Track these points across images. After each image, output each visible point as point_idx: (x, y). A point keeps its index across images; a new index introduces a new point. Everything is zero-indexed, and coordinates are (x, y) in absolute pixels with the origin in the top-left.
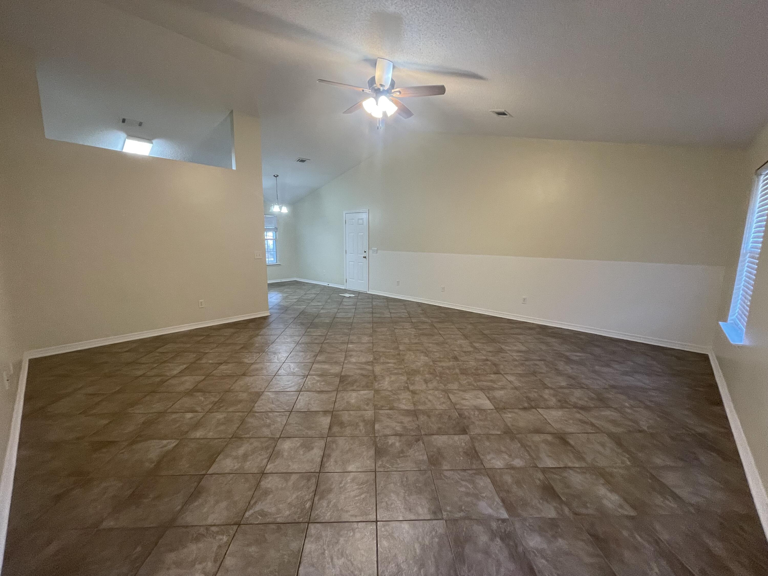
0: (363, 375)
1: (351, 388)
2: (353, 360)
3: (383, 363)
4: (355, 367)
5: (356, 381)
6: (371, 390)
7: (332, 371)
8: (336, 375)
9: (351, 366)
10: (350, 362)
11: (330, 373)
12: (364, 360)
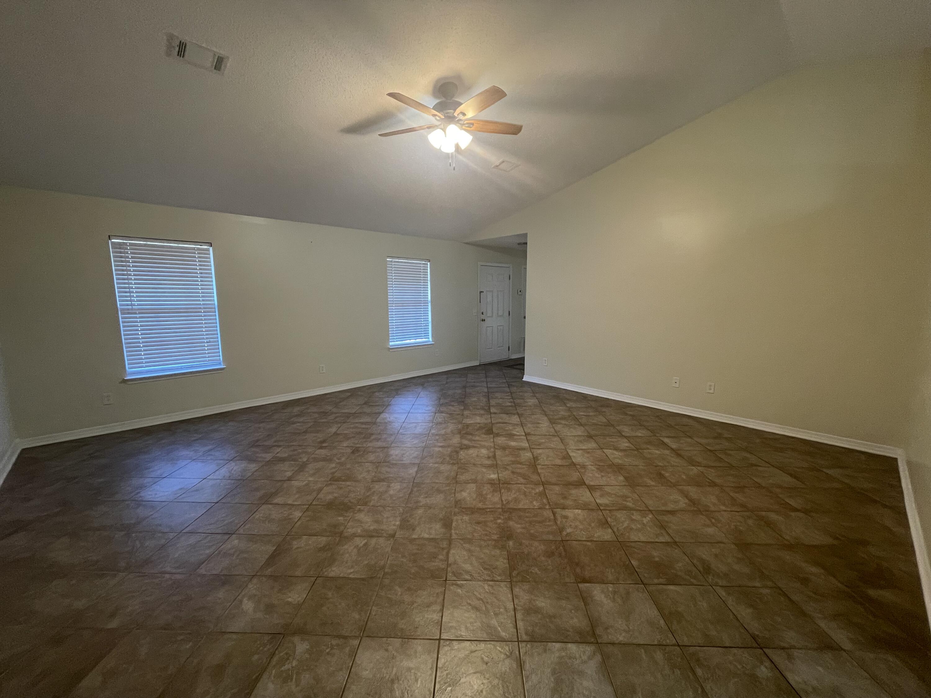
0: (471, 434)
1: (481, 425)
2: (484, 451)
3: (449, 446)
4: (480, 443)
5: (478, 430)
6: (464, 423)
7: (504, 438)
8: (498, 435)
9: (486, 444)
10: (488, 448)
11: (505, 437)
12: (471, 451)
